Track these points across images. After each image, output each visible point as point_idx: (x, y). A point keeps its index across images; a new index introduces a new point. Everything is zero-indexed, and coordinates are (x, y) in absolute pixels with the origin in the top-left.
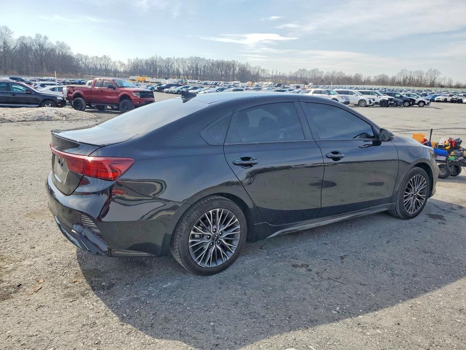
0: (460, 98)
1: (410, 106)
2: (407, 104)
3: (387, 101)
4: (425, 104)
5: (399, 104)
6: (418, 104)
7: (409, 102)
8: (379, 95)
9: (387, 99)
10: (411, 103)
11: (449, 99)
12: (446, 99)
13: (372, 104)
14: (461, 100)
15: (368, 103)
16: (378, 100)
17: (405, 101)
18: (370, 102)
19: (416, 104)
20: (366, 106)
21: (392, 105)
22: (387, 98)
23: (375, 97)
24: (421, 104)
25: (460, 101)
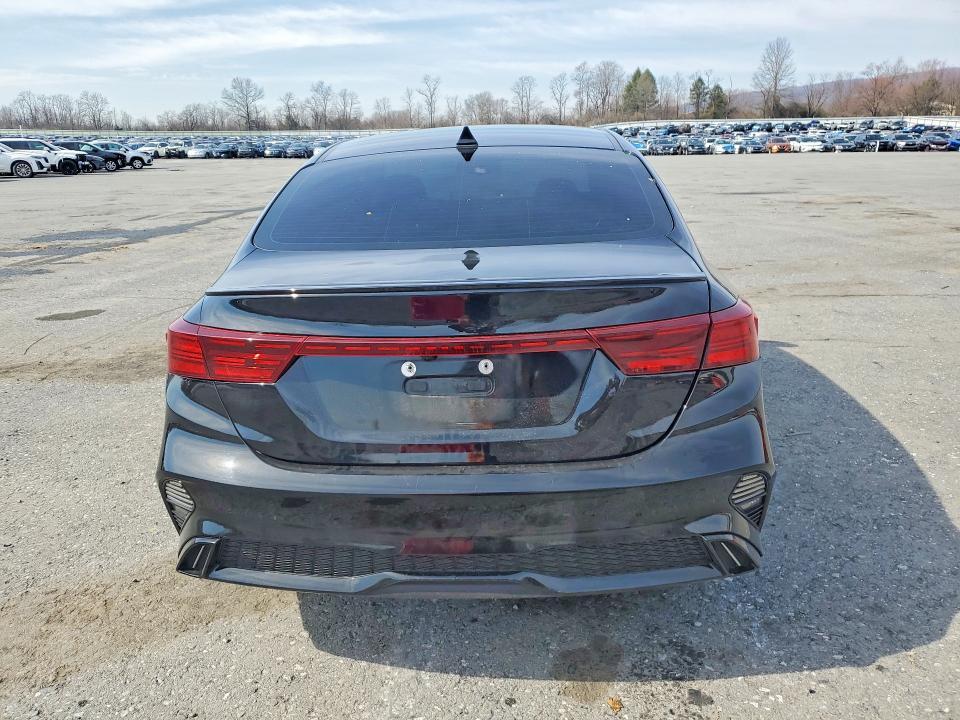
0: (181, 149)
1: (118, 168)
2: (111, 165)
3: (76, 161)
4: (144, 164)
5: (98, 166)
6: (131, 164)
7: (115, 160)
8: (51, 149)
9: (74, 157)
10: (119, 162)
11: (162, 151)
12: (156, 152)
13: (45, 170)
14: (183, 152)
15: (35, 169)
16: (54, 160)
17: (107, 159)
18: (41, 166)
19: (128, 164)
20: (33, 175)
21: (86, 169)
22: (72, 154)
23: (43, 153)
24: (138, 164)
25: (182, 155)
